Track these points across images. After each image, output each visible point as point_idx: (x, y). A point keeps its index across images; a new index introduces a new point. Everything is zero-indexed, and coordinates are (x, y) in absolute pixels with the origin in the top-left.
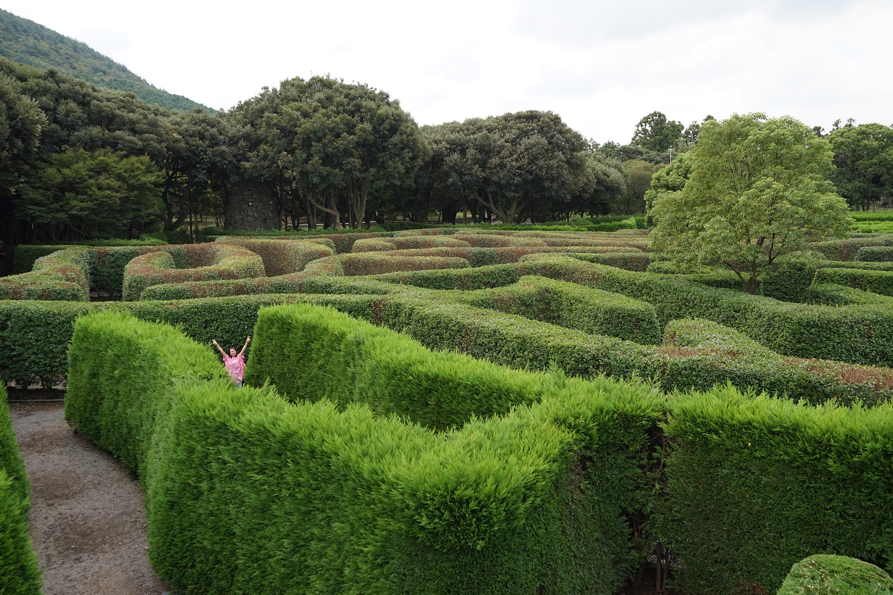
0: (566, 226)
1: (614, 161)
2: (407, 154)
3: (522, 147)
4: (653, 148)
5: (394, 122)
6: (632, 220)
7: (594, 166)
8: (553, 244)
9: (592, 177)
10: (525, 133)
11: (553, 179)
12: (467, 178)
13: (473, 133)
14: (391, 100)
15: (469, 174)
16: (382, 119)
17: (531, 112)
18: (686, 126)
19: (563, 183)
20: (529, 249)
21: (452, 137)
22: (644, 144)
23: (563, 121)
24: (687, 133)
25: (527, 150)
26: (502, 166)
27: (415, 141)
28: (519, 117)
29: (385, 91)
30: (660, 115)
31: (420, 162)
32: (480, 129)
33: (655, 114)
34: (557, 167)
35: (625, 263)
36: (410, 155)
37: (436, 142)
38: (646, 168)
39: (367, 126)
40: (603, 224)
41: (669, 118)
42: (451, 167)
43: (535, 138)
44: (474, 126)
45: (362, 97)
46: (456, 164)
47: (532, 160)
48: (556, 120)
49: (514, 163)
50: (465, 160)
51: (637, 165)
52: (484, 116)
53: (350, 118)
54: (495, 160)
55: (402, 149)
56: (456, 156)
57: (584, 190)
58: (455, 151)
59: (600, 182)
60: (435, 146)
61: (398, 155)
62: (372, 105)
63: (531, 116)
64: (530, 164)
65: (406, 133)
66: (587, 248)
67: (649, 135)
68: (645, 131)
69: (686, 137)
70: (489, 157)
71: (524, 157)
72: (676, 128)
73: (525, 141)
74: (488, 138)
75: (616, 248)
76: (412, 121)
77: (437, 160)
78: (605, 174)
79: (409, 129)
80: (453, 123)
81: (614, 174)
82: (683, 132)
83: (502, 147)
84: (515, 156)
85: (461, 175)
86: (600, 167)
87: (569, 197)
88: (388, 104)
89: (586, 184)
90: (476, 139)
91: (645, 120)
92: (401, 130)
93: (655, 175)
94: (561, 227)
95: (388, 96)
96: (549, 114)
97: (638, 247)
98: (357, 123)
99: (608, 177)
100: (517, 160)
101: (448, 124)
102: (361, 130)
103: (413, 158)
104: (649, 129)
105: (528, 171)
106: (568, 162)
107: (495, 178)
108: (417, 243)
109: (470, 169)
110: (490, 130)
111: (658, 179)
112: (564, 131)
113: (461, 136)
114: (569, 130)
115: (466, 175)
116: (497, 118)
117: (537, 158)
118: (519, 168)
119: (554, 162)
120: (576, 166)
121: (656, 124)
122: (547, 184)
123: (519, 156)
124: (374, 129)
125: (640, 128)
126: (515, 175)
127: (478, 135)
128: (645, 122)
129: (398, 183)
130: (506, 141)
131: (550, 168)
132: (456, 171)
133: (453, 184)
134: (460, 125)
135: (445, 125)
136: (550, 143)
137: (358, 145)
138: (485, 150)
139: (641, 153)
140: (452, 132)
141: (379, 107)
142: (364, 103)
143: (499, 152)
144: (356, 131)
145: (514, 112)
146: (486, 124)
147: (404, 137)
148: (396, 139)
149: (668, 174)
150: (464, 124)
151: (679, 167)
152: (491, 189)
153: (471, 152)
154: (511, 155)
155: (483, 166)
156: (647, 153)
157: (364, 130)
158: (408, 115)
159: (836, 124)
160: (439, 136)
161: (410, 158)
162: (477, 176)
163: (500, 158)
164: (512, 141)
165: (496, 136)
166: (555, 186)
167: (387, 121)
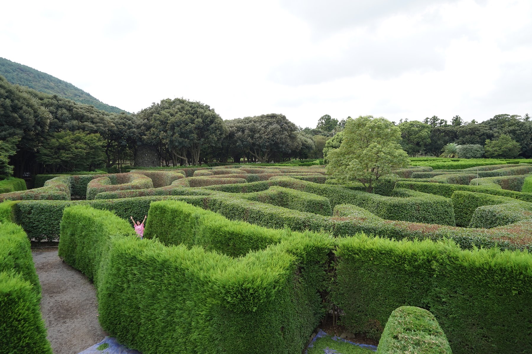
0: (289, 164)
1: (309, 136)
2: (218, 132)
3: (269, 129)
4: (326, 130)
5: (212, 118)
6: (317, 161)
7: (301, 137)
8: (284, 172)
9: (300, 143)
10: (270, 123)
11: (283, 144)
12: (245, 143)
13: (248, 123)
14: (211, 108)
15: (246, 141)
16: (207, 117)
17: (273, 114)
18: (340, 121)
19: (288, 145)
20: (273, 174)
21: (238, 125)
22: (322, 128)
23: (287, 118)
24: (340, 124)
25: (271, 130)
26: (260, 138)
27: (221, 127)
28: (268, 116)
29: (208, 105)
30: (328, 116)
31: (224, 136)
32: (250, 121)
33: (326, 115)
34: (285, 138)
35: (315, 180)
36: (220, 133)
37: (231, 127)
38: (323, 139)
39: (200, 120)
40: (305, 163)
41: (332, 118)
42: (238, 138)
43: (275, 126)
44: (248, 120)
45: (197, 107)
46: (240, 137)
48: (284, 118)
49: (266, 137)
50: (244, 135)
51: (319, 137)
52: (252, 116)
53: (192, 116)
54: (257, 135)
55: (216, 130)
56: (240, 133)
57: (296, 148)
58: (239, 131)
59: (303, 145)
60: (230, 129)
61: (214, 133)
62: (202, 111)
63: (273, 116)
64: (273, 137)
65: (217, 123)
66: (299, 173)
67: (324, 125)
68: (322, 123)
69: (339, 125)
70: (255, 134)
71: (270, 134)
72: (335, 122)
73: (271, 127)
74: (254, 125)
75: (311, 173)
76: (220, 118)
77: (231, 135)
78: (305, 141)
79: (219, 121)
80: (238, 119)
81: (310, 141)
82: (338, 123)
83: (260, 129)
84: (266, 133)
85: (242, 141)
86: (303, 138)
87: (290, 151)
88: (210, 110)
89: (297, 146)
90: (249, 126)
91: (322, 118)
92: (215, 122)
93: (327, 142)
94: (287, 164)
95: (209, 107)
96: (281, 115)
97: (321, 173)
98: (195, 118)
99: (307, 142)
100: (267, 135)
101: (236, 119)
103: (221, 134)
104: (324, 122)
105: (272, 140)
106: (289, 136)
107: (258, 143)
108: (223, 172)
109: (247, 139)
110: (255, 122)
111: (329, 143)
112: (287, 122)
113: (242, 124)
114: (290, 122)
115: (244, 141)
116: (258, 117)
117: (276, 134)
118: (268, 139)
119: (283, 136)
120: (293, 138)
121: (327, 120)
122: (281, 145)
123: (268, 133)
124: (203, 121)
125: (320, 122)
126: (266, 141)
127: (250, 124)
128: (322, 119)
129: (214, 145)
130: (262, 127)
131: (281, 138)
132: (240, 140)
133: (239, 146)
134: (242, 120)
135: (235, 120)
136: (281, 128)
137: (196, 128)
138: (253, 131)
139: (321, 132)
140: (238, 123)
141: (205, 111)
142: (199, 110)
143: (259, 132)
144: (195, 122)
145: (265, 114)
146: (253, 119)
147: (217, 124)
148: (213, 125)
149: (333, 141)
150: (244, 119)
151: (337, 138)
152: (256, 148)
153: (247, 132)
154: (264, 133)
155: (252, 137)
156: (323, 132)
157: (198, 122)
158: (219, 115)
159: (401, 121)
160: (232, 125)
161: (219, 134)
162: (249, 142)
163: (260, 134)
164: (265, 127)
165: (258, 125)
166: (284, 146)
167: (209, 118)
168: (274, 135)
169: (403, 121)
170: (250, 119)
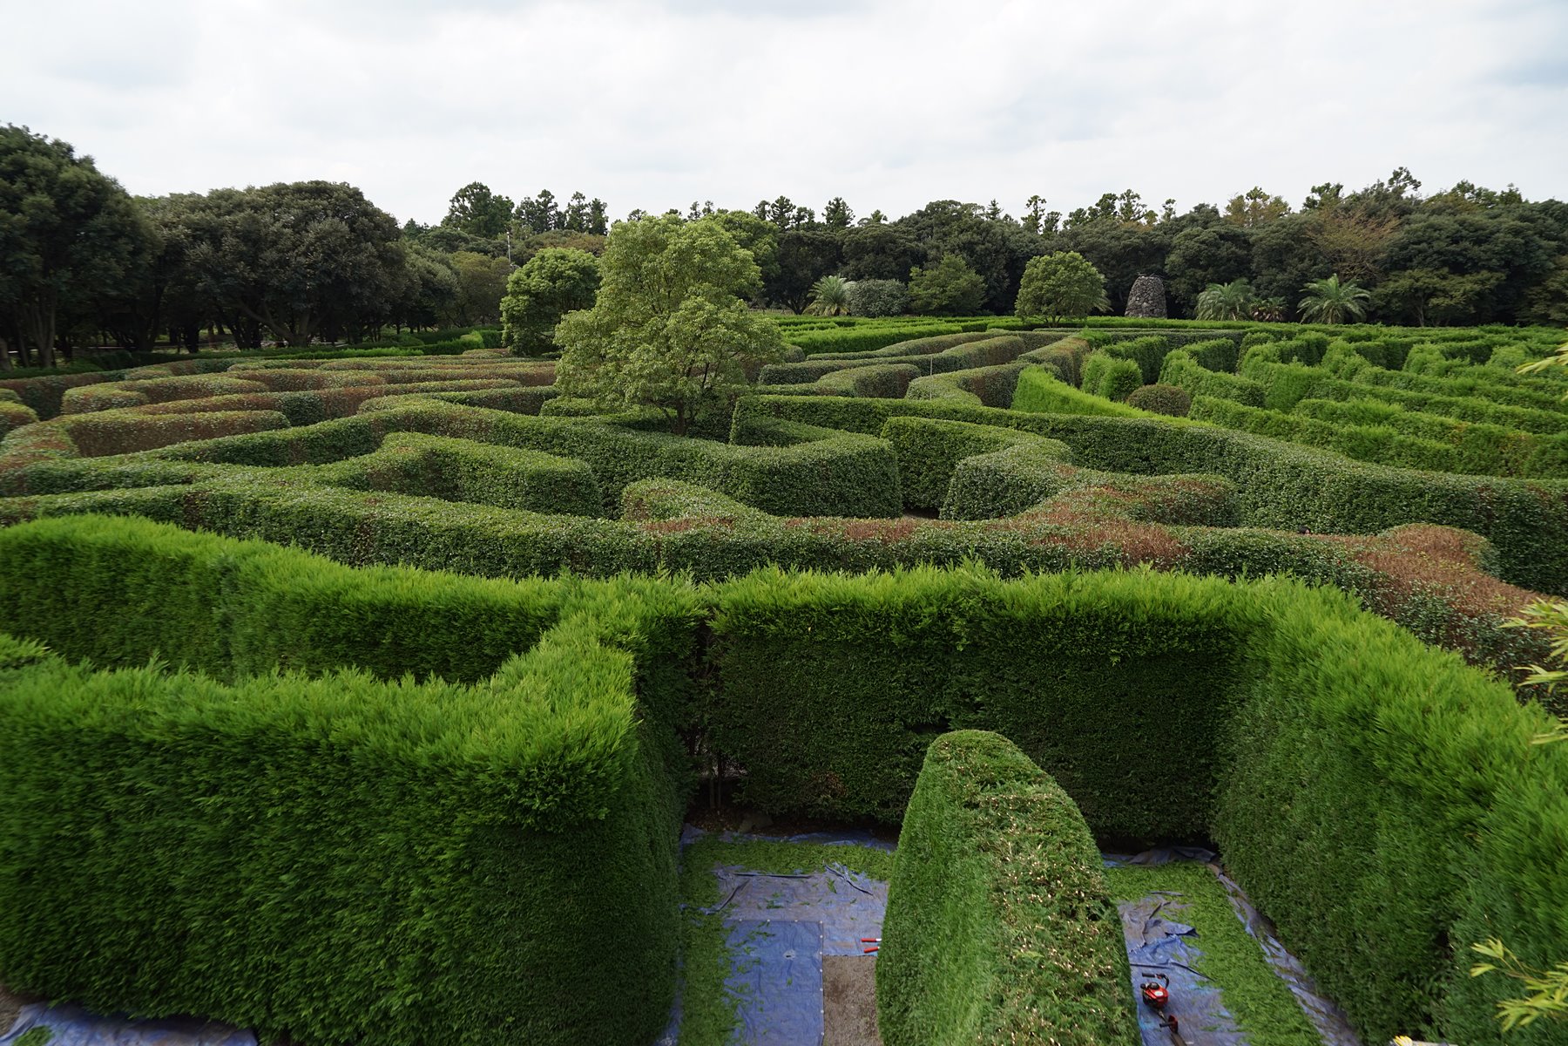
0: (392, 349)
1: (439, 253)
2: (125, 246)
3: (312, 235)
4: (478, 232)
5: (93, 194)
6: (475, 336)
7: (418, 260)
8: (392, 380)
9: (416, 279)
10: (310, 215)
11: (362, 282)
12: (228, 281)
13: (229, 213)
14: (77, 155)
15: (231, 276)
16: (71, 189)
17: (317, 183)
18: (517, 204)
19: (378, 287)
20: (366, 390)
21: (196, 216)
22: (465, 227)
23: (366, 198)
24: (519, 212)
25: (319, 239)
26: (283, 263)
27: (134, 224)
28: (299, 189)
29: (63, 140)
30: (482, 187)
31: (147, 258)
32: (239, 206)
33: (475, 185)
34: (367, 265)
35: (508, 403)
36: (130, 248)
37: (166, 226)
38: (482, 263)
39: (45, 199)
40: (441, 343)
41: (494, 193)
42: (198, 265)
43: (325, 225)
44: (224, 201)
45: (24, 150)
46: (207, 260)
47: (329, 255)
48: (356, 195)
49: (302, 259)
50: (220, 254)
51: (467, 260)
52: (241, 187)
53: (6, 184)
54: (270, 255)
55: (115, 238)
56: (205, 247)
57: (406, 297)
58: (202, 240)
59: (426, 283)
60: (166, 231)
61: (108, 248)
62: (48, 164)
63: (319, 190)
64: (326, 261)
65: (117, 212)
66: (447, 383)
67: (470, 215)
68: (463, 208)
69: (518, 218)
70: (262, 251)
71: (315, 250)
72: (505, 205)
73: (316, 227)
74: (255, 221)
75: (485, 381)
76: (123, 191)
77: (174, 252)
78: (429, 272)
79: (121, 206)
80: (190, 196)
81: (443, 272)
82: (513, 211)
83: (279, 235)
84: (302, 248)
85: (218, 277)
86: (422, 262)
87: (388, 307)
88: (73, 162)
89: (408, 288)
90: (235, 223)
91: (462, 194)
92: (108, 207)
93: (512, 277)
94: (385, 350)
95: (70, 149)
96: (344, 187)
97: (514, 378)
98: (22, 193)
99: (435, 275)
100: (305, 254)
101: (181, 196)
102: (33, 205)
103: (135, 253)
104: (469, 205)
105: (324, 272)
106: (380, 257)
107: (275, 282)
109: (233, 268)
110: (256, 208)
111: (517, 282)
112: (370, 213)
113: (209, 216)
114: (377, 212)
115: (225, 277)
116: (263, 190)
117: (336, 253)
118: (310, 266)
119: (362, 257)
120: (393, 261)
121: (478, 200)
122: (355, 290)
123: (308, 248)
124: (59, 204)
125: (456, 204)
126: (305, 276)
127: (239, 216)
128: (463, 197)
129: (114, 293)
130: (284, 226)
131: (356, 266)
132: (207, 271)
133: (205, 291)
134: (204, 199)
135: (176, 199)
136: (352, 230)
137: (30, 229)
138: (253, 240)
139: (465, 240)
140: (193, 211)
141: (60, 166)
142: (30, 160)
143: (275, 243)
144: (25, 208)
145: (289, 182)
146: (248, 198)
147: (116, 218)
148: (100, 221)
149: (528, 276)
150: (210, 198)
151: (541, 268)
152: (268, 298)
153: (229, 241)
154: (295, 246)
155: (253, 263)
156: (473, 240)
157: (39, 207)
158: (115, 182)
159: (694, 208)
160: (170, 216)
161: (129, 253)
162: (245, 279)
163: (279, 251)
164: (293, 227)
165: (267, 219)
166: (367, 293)
167: (81, 192)
168: (330, 254)
169: (700, 209)
170: (236, 199)
